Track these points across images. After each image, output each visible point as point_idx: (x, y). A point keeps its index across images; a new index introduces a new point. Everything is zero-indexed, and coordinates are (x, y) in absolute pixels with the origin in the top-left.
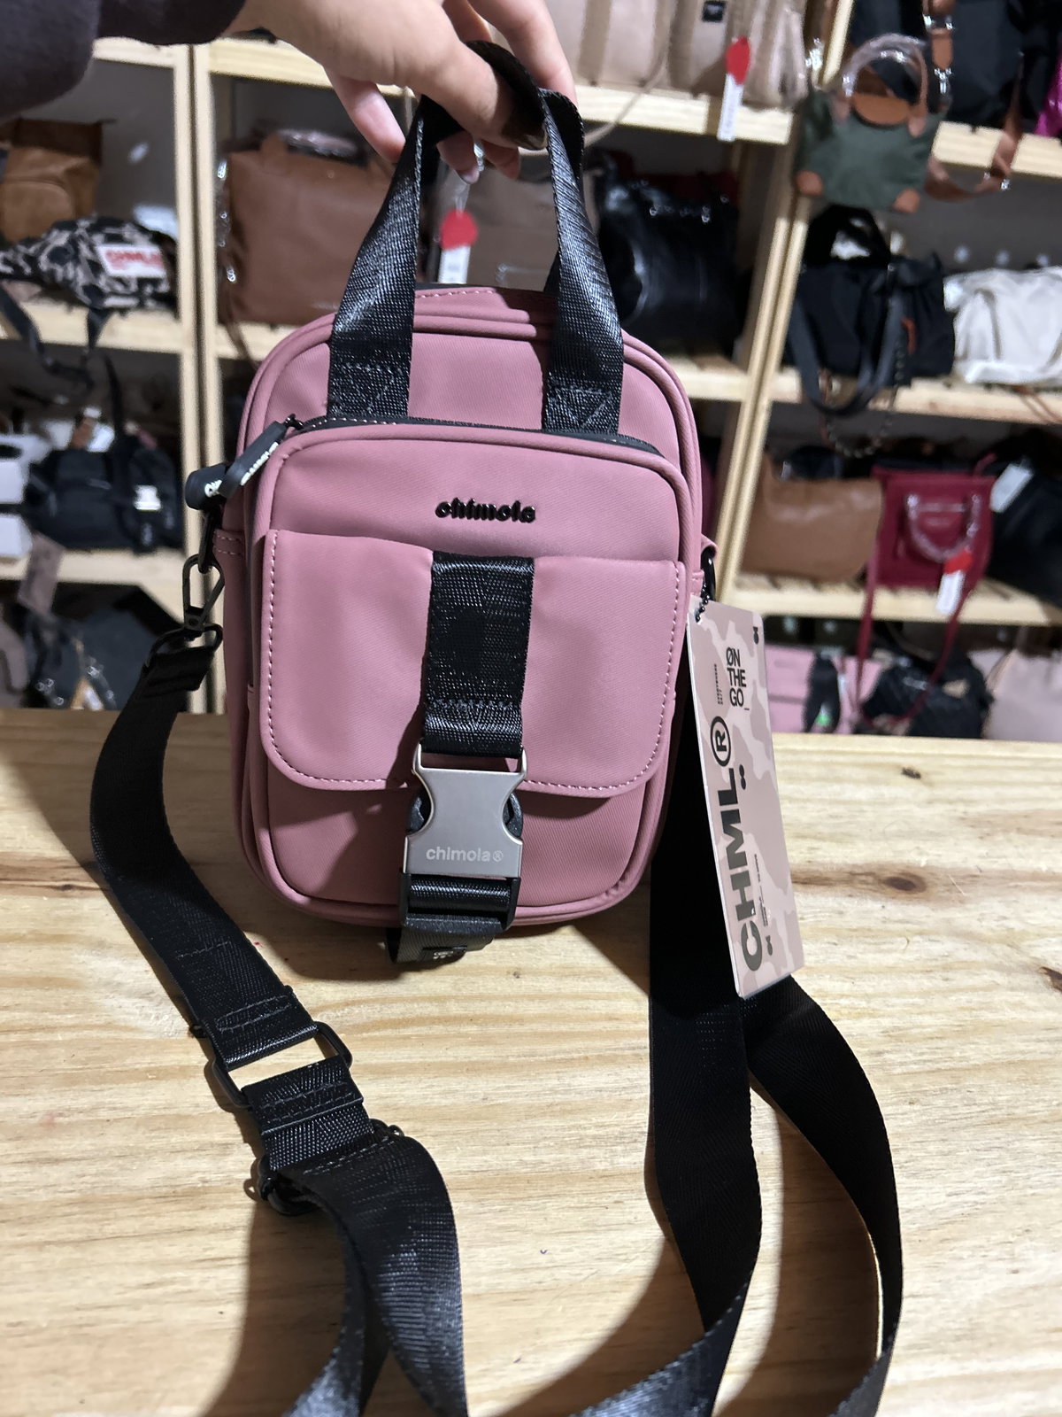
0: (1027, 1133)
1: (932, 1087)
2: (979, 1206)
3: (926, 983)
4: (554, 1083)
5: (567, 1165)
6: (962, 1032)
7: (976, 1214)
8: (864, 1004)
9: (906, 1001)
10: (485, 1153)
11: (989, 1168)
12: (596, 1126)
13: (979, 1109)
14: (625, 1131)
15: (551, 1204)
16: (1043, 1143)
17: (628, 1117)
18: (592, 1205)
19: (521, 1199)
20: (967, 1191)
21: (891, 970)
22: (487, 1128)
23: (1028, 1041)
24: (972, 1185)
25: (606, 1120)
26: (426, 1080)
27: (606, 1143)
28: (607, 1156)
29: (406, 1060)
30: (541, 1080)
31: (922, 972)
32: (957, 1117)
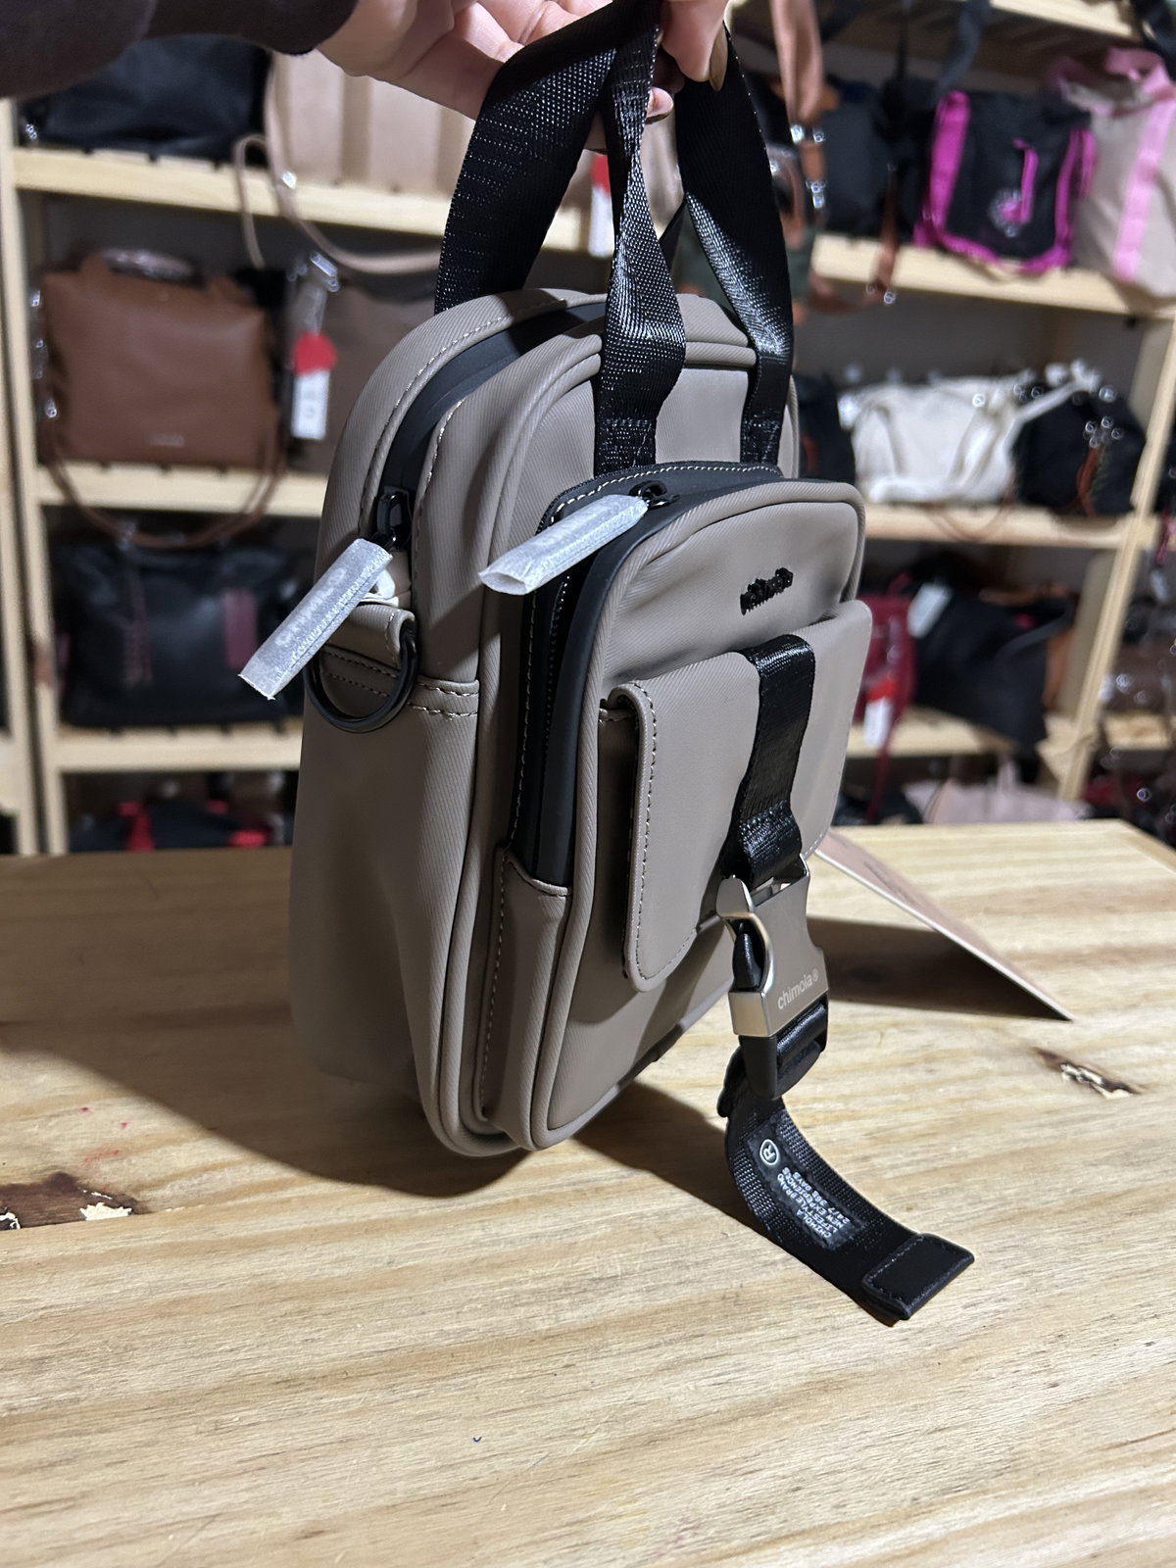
0: (1042, 1226)
1: (929, 1189)
2: (1001, 1316)
3: (908, 1077)
4: (479, 1233)
5: (502, 1328)
6: (955, 1126)
7: (1000, 1324)
8: (840, 1106)
9: (888, 1098)
10: (393, 1327)
11: (1007, 1270)
12: (534, 1279)
13: (985, 1207)
14: (571, 1280)
15: (484, 1379)
16: (1063, 1235)
17: (573, 1263)
18: (535, 1374)
19: (444, 1378)
20: (986, 1300)
21: (866, 1067)
22: (396, 1296)
23: (1029, 1127)
24: (990, 1292)
25: (547, 1271)
26: (314, 1248)
27: (548, 1296)
28: (551, 1312)
29: (284, 1228)
30: (462, 1232)
31: (901, 1065)
32: (963, 1218)
